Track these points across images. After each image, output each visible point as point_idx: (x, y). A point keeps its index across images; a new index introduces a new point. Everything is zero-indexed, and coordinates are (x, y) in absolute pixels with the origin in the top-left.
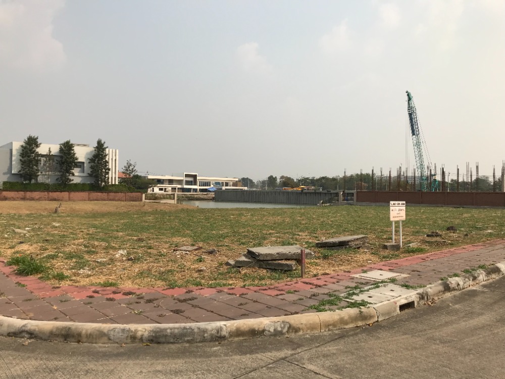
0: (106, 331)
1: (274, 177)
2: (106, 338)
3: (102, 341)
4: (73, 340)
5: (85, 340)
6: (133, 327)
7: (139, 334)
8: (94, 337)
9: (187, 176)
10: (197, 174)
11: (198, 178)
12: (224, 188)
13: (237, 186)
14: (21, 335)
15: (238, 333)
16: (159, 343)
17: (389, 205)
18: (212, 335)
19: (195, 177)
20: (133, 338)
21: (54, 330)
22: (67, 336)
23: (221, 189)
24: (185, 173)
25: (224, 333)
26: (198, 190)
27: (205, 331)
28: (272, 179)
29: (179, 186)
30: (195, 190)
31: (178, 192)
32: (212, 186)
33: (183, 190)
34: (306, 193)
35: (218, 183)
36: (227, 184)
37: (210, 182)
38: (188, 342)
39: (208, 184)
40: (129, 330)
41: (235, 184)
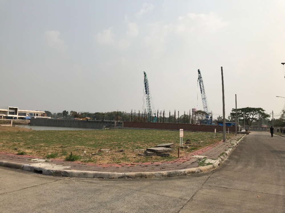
0: (154, 174)
1: (67, 111)
2: (154, 176)
3: (153, 177)
4: (144, 177)
5: (147, 177)
6: (161, 172)
7: (164, 174)
8: (150, 176)
9: (10, 109)
10: (18, 108)
11: (18, 110)
12: (35, 117)
13: (44, 116)
14: (124, 178)
15: (189, 172)
16: (170, 177)
17: (179, 131)
18: (183, 173)
19: (16, 109)
20: (163, 175)
21: (136, 175)
22: (142, 176)
23: (34, 118)
24: (9, 107)
25: (186, 173)
26: (17, 118)
27: (181, 172)
28: (65, 113)
29: (5, 115)
30: (15, 118)
31: (3, 119)
32: (27, 115)
33: (7, 117)
34: (89, 121)
35: (31, 114)
36: (37, 115)
37: (26, 113)
38: (178, 176)
39: (25, 114)
40: (161, 173)
41: (43, 115)
